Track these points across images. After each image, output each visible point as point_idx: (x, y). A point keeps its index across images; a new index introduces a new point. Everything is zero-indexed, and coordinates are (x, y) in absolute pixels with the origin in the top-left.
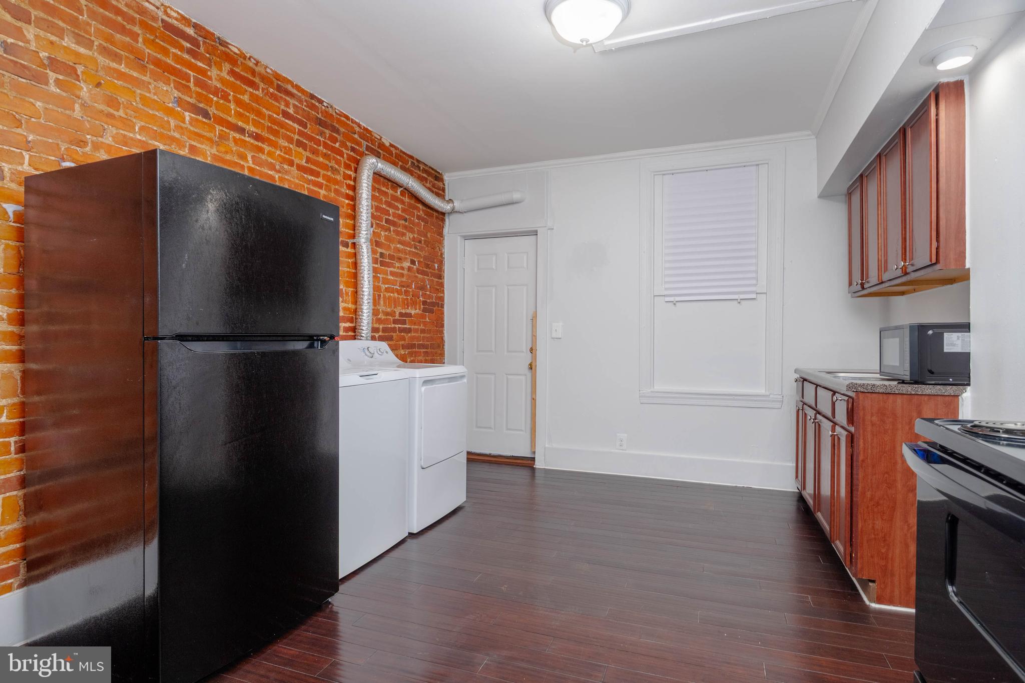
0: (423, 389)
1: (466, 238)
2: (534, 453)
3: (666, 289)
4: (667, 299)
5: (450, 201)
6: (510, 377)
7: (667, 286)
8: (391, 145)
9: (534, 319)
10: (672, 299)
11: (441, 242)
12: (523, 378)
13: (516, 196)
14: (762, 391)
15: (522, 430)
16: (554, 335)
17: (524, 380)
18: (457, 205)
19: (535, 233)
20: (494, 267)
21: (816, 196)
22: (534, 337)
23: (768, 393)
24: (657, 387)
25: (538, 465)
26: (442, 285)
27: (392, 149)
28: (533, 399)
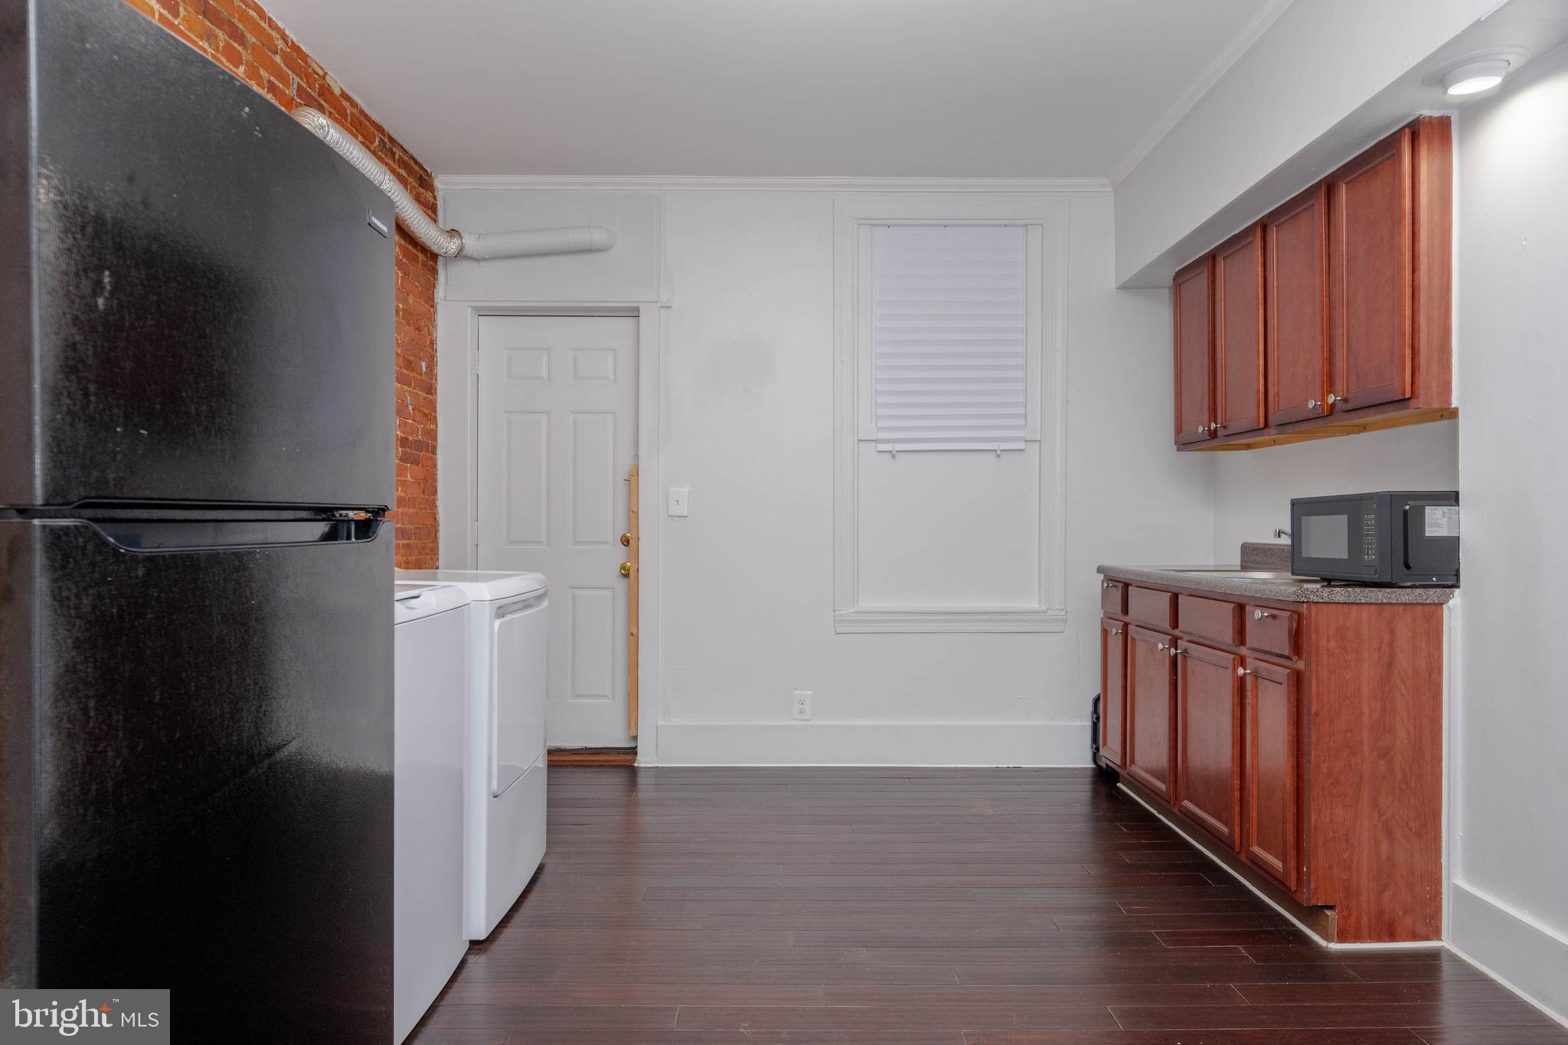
0: (497, 623)
1: (482, 312)
2: (635, 738)
3: (880, 429)
4: (882, 447)
5: (453, 233)
6: (578, 592)
7: (881, 424)
8: (344, 95)
9: (632, 479)
10: (888, 447)
11: (431, 318)
12: (607, 593)
13: (598, 237)
14: (1034, 605)
15: (605, 696)
16: (674, 510)
17: (611, 595)
18: (470, 243)
19: (634, 313)
20: (544, 374)
21: (1113, 285)
22: (633, 514)
23: (1043, 608)
24: (865, 604)
25: (643, 761)
26: (433, 405)
27: (346, 104)
28: (632, 634)
